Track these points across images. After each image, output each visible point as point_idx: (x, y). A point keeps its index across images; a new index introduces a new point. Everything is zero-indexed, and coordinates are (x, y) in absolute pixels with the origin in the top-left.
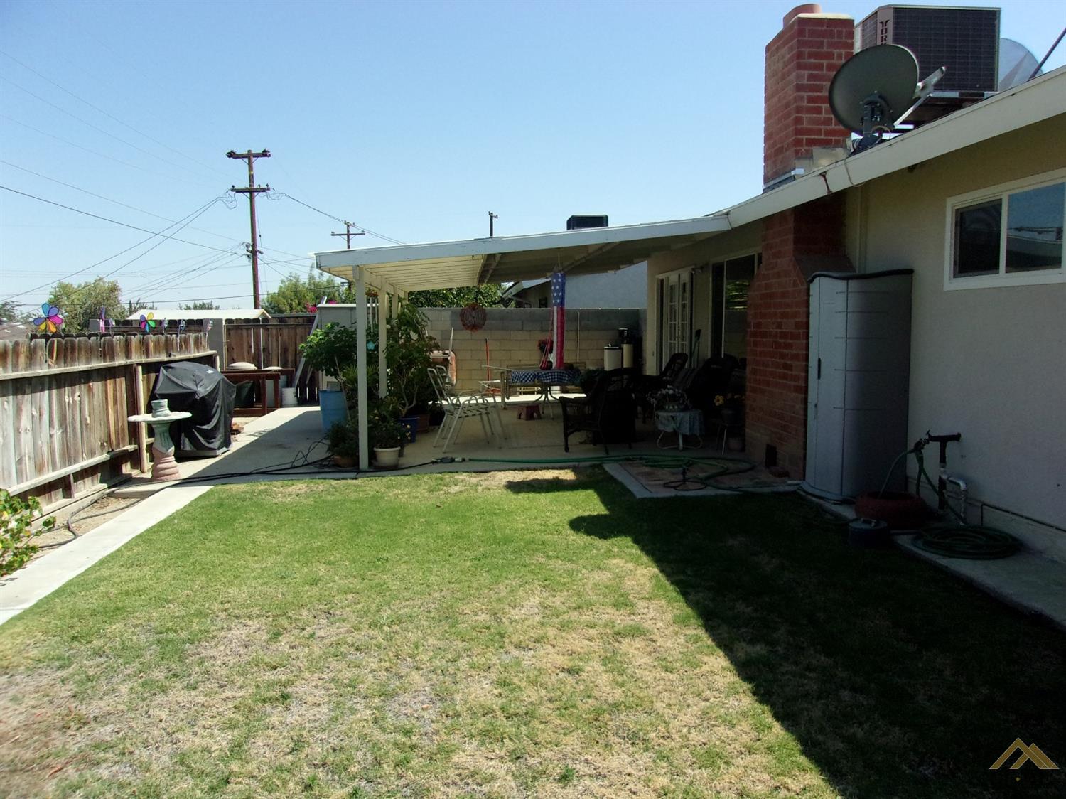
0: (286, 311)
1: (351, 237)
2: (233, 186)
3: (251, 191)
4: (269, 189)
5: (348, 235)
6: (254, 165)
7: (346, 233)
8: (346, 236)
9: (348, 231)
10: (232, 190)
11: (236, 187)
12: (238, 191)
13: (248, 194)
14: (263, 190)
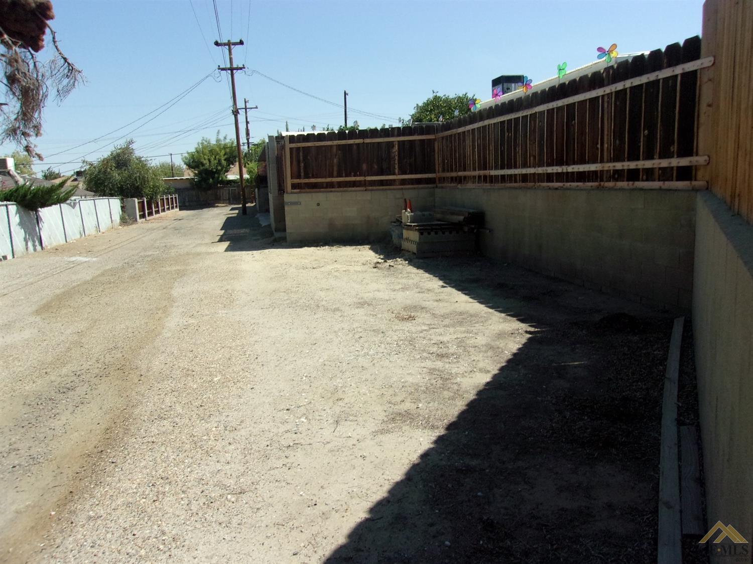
0: (206, 164)
1: (248, 110)
2: (219, 66)
3: (232, 69)
4: (244, 68)
5: (246, 109)
6: (233, 51)
7: (244, 107)
8: (244, 110)
9: (246, 106)
10: (219, 69)
11: (221, 67)
12: (223, 69)
13: (229, 72)
14: (241, 69)
